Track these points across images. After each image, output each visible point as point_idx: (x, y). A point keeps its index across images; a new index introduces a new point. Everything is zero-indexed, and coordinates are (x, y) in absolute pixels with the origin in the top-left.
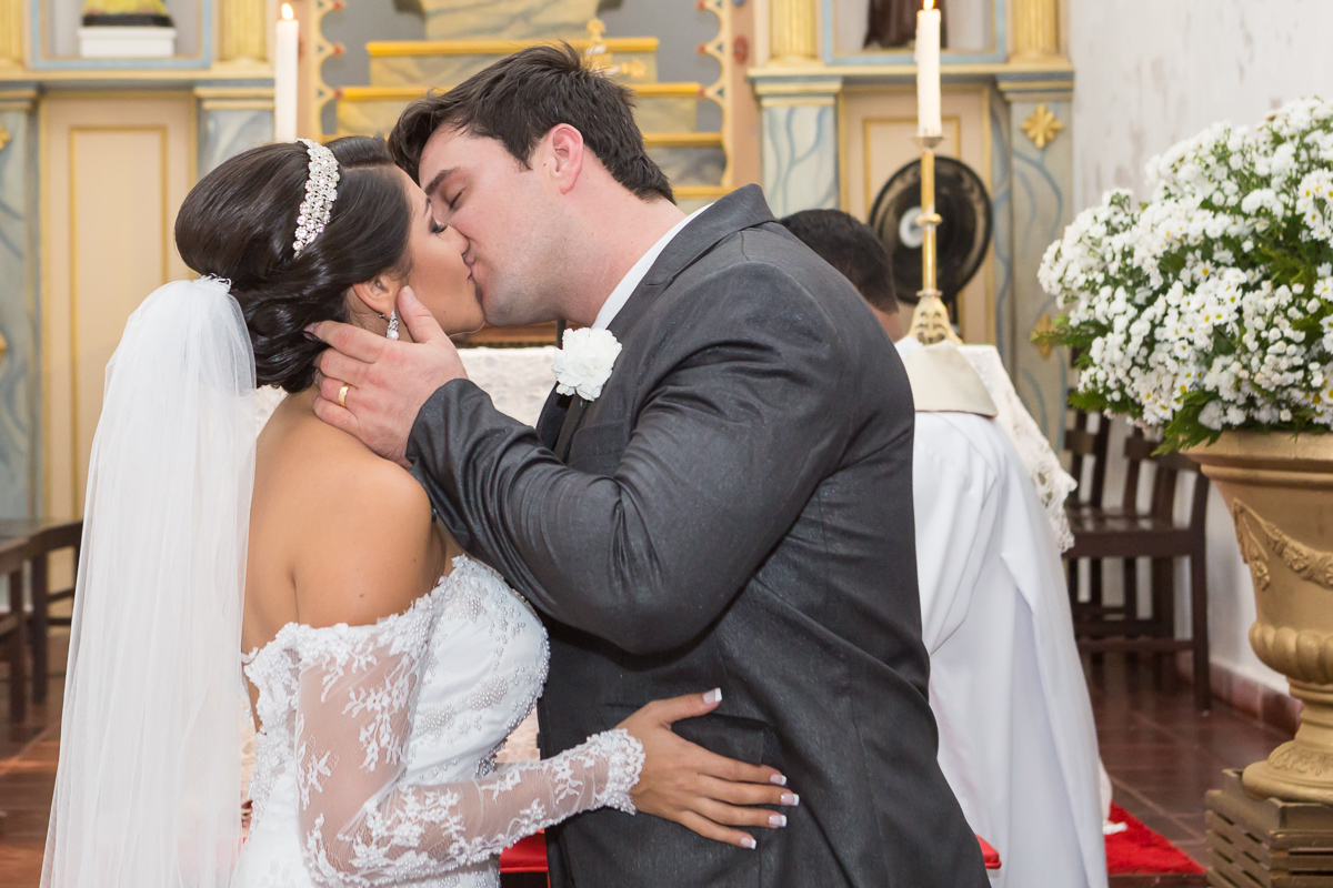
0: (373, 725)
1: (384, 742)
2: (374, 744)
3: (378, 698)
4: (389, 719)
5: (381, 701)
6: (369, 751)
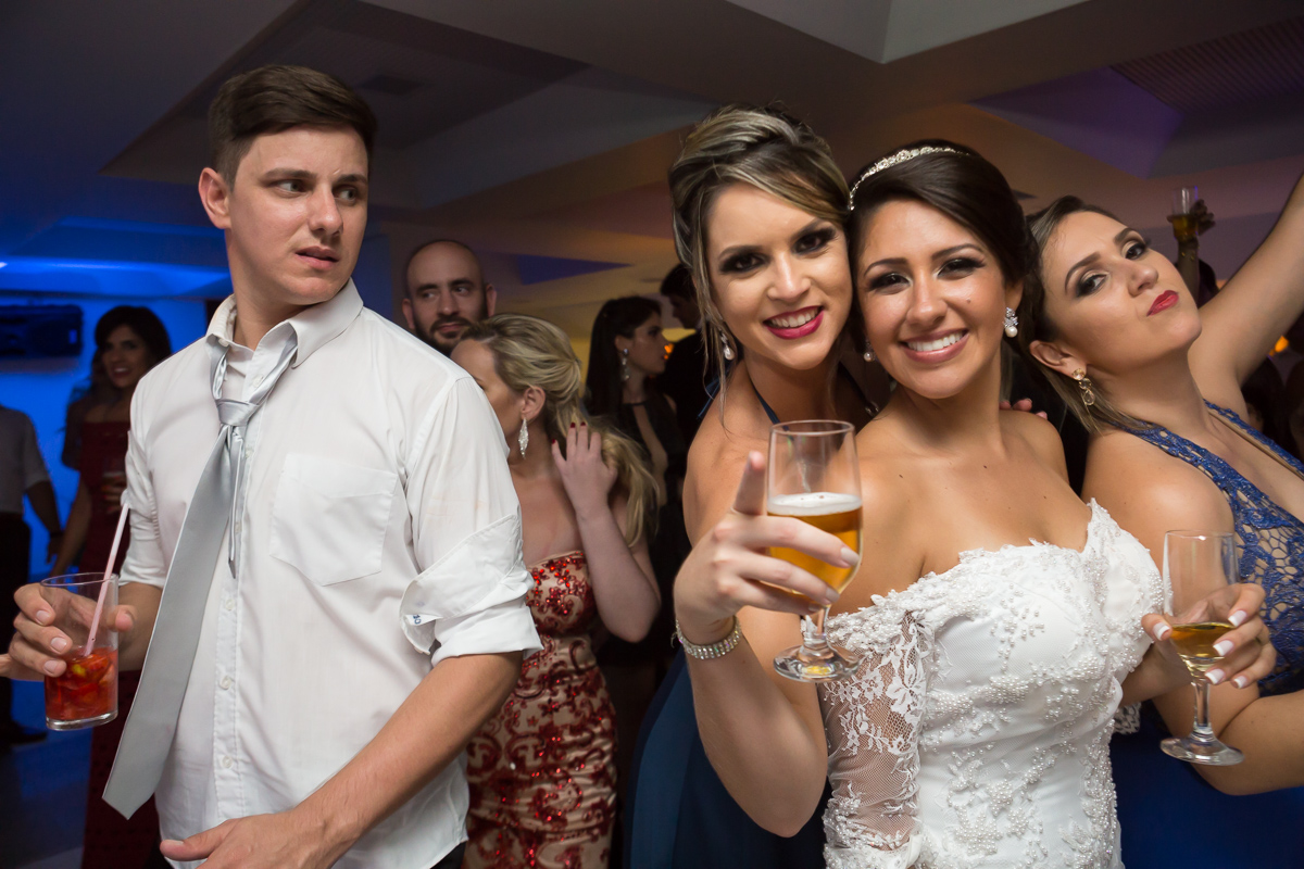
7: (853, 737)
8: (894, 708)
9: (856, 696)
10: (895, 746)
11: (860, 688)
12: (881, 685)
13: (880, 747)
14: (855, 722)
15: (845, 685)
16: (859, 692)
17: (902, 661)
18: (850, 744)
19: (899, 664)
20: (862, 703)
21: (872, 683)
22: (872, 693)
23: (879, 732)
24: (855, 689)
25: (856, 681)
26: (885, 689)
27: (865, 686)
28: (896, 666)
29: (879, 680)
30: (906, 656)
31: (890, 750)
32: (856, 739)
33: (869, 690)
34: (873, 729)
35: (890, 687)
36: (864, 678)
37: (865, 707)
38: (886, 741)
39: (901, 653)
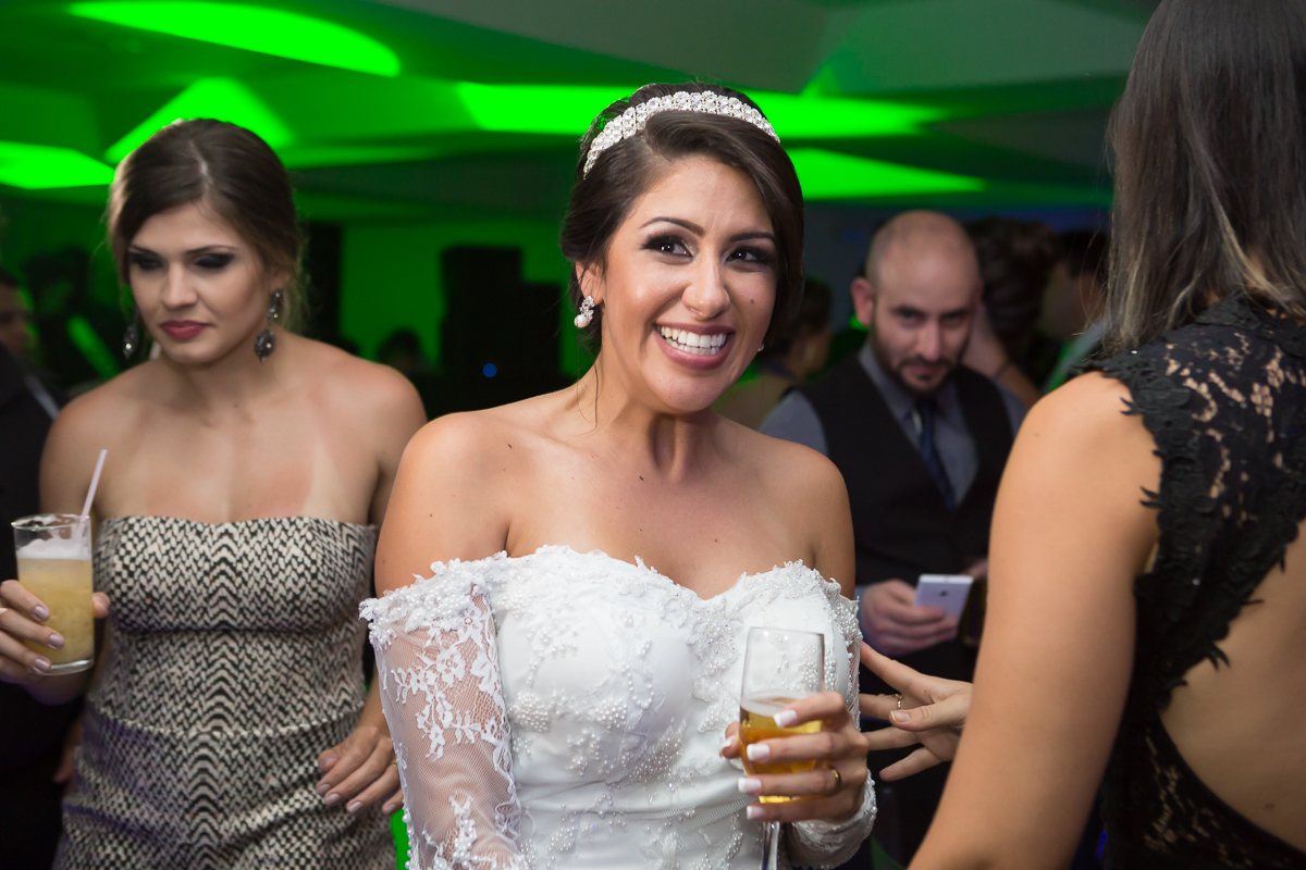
0: (427, 708)
1: (447, 722)
2: (436, 729)
3: (421, 678)
4: (443, 696)
5: (425, 680)
6: (432, 737)
7: (437, 735)
8: (483, 687)
9: (431, 681)
10: (489, 731)
11: (435, 671)
12: (462, 664)
13: (471, 737)
14: (436, 714)
15: (417, 672)
16: (435, 676)
17: (483, 633)
18: (433, 746)
19: (481, 637)
20: (440, 689)
21: (449, 663)
22: (451, 675)
23: (468, 719)
24: (430, 673)
25: (429, 663)
26: (468, 667)
27: (441, 668)
28: (478, 640)
29: (458, 659)
30: (486, 628)
31: (484, 736)
32: (441, 736)
33: (448, 671)
34: (459, 719)
35: (475, 664)
36: (439, 657)
37: (444, 693)
38: (478, 727)
39: (480, 625)
